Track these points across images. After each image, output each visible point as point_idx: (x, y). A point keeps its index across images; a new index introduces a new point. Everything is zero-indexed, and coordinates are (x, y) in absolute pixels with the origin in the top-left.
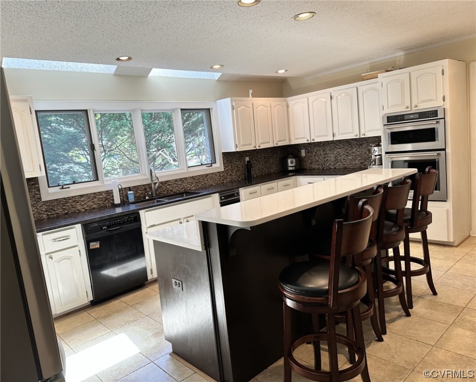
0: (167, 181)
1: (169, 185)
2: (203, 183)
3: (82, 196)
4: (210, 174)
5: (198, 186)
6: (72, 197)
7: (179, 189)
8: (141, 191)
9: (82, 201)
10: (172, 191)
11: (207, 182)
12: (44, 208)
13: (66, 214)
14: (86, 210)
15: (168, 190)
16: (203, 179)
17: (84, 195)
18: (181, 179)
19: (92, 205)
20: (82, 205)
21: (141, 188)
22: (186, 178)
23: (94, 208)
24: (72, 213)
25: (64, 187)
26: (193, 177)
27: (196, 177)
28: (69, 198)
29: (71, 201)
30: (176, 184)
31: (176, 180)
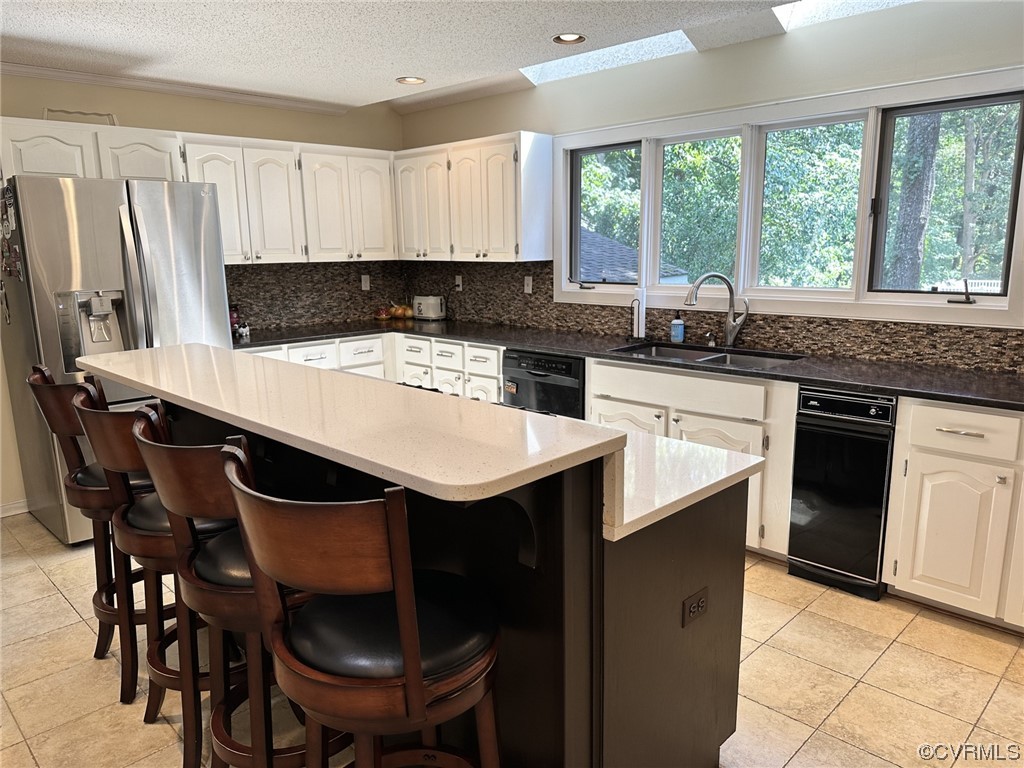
0: (782, 317)
1: (786, 328)
2: (910, 352)
3: (603, 307)
4: (949, 327)
5: (887, 354)
6: (591, 305)
7: (815, 347)
8: (709, 324)
9: (604, 317)
10: (790, 346)
11: (927, 351)
12: (555, 314)
13: (579, 331)
14: (606, 334)
15: (780, 340)
16: (912, 339)
17: (607, 306)
18: (827, 321)
19: (615, 329)
20: (602, 324)
21: (711, 318)
22: (847, 321)
23: (618, 335)
24: (587, 333)
25: (585, 285)
26: (875, 322)
27: (885, 325)
28: (587, 307)
29: (588, 312)
30: (808, 330)
31: (810, 321)
